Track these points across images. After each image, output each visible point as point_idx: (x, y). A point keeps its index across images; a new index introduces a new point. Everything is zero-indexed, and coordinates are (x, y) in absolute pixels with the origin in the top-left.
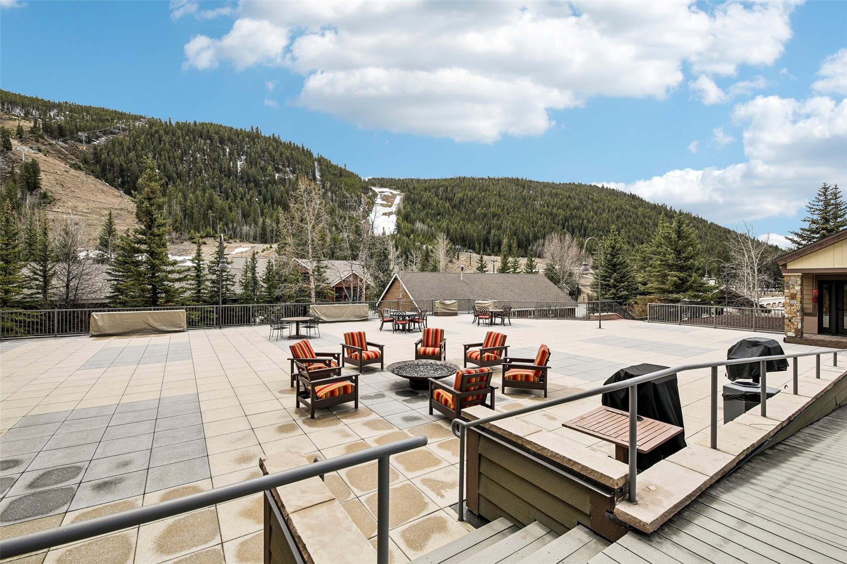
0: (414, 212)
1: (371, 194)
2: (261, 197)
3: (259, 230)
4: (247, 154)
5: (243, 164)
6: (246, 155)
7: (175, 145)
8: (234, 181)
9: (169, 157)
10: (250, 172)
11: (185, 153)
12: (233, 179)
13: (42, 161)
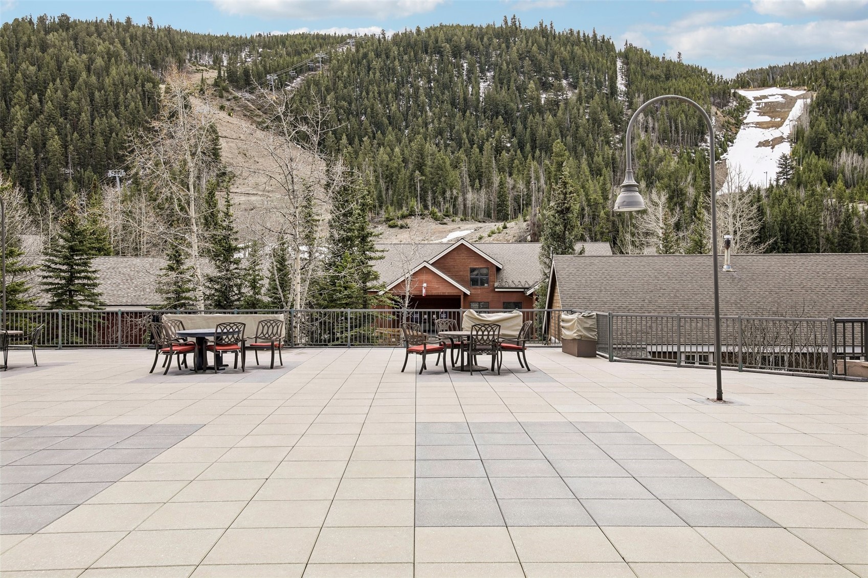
0: (837, 132)
1: (734, 104)
2: (514, 140)
3: (494, 198)
4: (496, 66)
5: (489, 85)
6: (494, 70)
7: (388, 72)
8: (473, 117)
9: (379, 93)
10: (499, 97)
11: (401, 84)
12: (471, 114)
13: (225, 123)
